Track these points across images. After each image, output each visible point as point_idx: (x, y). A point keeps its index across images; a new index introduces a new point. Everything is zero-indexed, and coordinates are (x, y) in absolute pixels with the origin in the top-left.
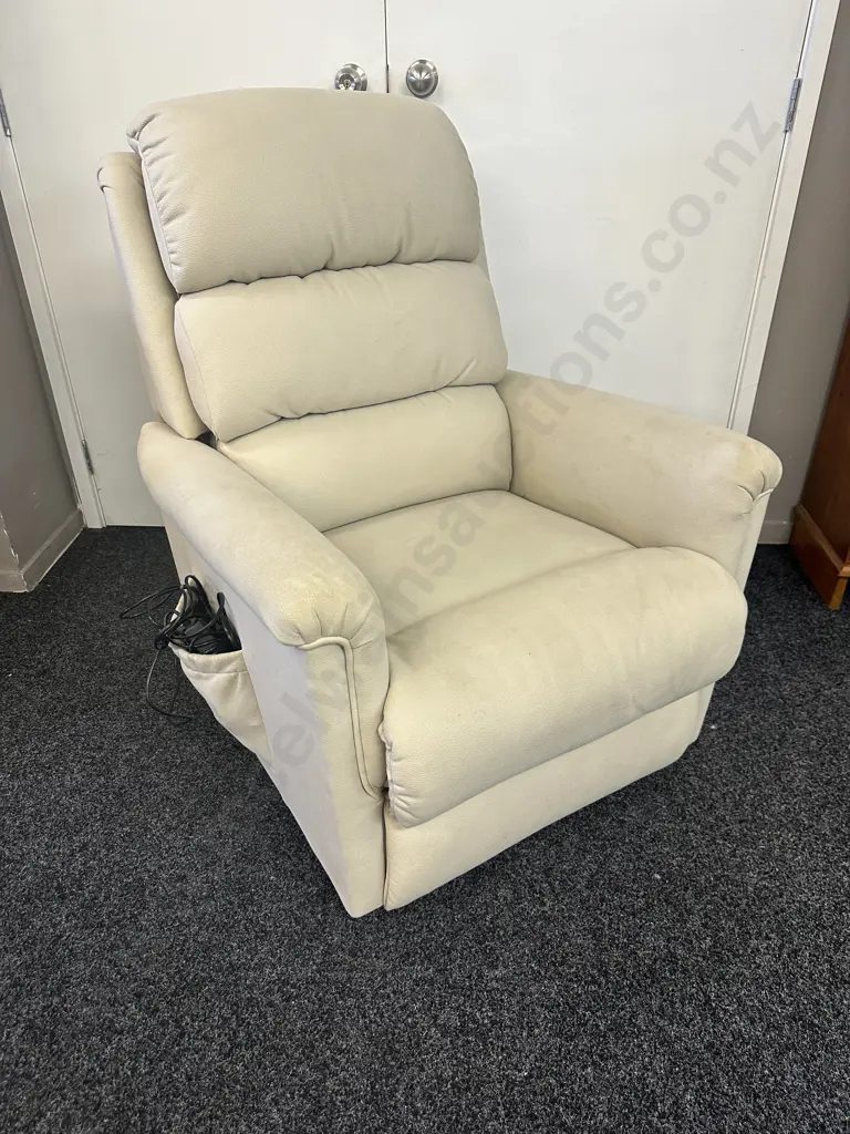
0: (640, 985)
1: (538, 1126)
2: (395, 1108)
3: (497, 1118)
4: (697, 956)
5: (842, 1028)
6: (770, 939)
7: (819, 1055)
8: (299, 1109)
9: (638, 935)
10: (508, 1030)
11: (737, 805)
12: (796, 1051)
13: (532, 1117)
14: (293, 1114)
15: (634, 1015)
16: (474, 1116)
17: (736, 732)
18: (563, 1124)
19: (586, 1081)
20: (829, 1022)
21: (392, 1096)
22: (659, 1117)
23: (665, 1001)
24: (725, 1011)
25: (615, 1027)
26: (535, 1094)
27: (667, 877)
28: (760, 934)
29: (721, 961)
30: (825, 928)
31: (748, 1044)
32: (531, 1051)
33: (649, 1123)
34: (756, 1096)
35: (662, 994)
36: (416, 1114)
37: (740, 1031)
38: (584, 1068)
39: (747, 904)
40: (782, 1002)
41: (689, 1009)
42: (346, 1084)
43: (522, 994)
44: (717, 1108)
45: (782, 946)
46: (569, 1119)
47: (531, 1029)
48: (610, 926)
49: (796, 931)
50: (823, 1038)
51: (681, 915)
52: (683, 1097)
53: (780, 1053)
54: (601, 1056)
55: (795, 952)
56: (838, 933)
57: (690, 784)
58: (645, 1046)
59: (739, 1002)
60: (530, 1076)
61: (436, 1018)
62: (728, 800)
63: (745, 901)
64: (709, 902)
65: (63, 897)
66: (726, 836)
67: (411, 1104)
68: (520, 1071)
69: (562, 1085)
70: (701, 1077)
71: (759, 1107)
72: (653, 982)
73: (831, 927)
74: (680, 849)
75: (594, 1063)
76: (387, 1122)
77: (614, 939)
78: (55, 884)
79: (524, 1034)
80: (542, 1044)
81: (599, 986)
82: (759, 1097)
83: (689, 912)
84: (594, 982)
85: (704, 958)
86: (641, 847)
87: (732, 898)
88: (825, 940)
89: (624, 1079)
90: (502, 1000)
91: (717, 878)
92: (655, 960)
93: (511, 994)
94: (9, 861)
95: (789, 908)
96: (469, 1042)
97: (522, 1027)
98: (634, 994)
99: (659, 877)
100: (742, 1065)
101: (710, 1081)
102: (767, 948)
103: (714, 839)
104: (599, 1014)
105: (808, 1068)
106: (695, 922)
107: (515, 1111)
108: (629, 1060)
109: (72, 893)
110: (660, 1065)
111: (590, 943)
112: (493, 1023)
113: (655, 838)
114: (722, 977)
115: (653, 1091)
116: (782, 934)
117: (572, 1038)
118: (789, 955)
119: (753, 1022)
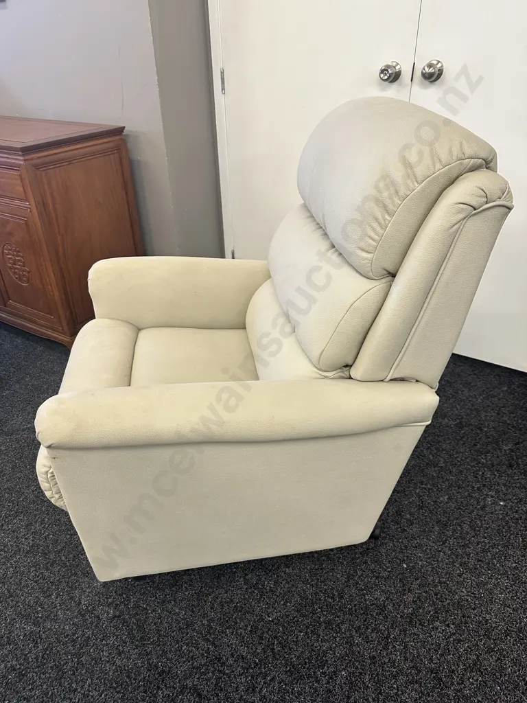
0: (356, 611)
1: (261, 643)
2: (205, 601)
3: (245, 630)
4: (398, 614)
5: (458, 691)
6: (449, 627)
7: (432, 696)
8: (168, 580)
9: (372, 588)
10: (275, 597)
11: (483, 551)
12: (421, 686)
13: (261, 638)
14: (164, 581)
15: (342, 623)
16: (236, 623)
17: (517, 512)
18: (273, 649)
19: (297, 638)
20: (453, 684)
21: (207, 595)
22: (322, 673)
23: (364, 625)
24: (394, 647)
25: (329, 623)
26: (269, 630)
27: (411, 569)
28: (445, 622)
29: (410, 623)
30: (490, 639)
31: (395, 668)
32: (280, 611)
33: (315, 672)
34: (380, 693)
35: (364, 621)
36: (211, 608)
37: (395, 660)
38: (300, 632)
39: (449, 604)
40: (431, 659)
41: (374, 635)
42: (191, 581)
43: (293, 585)
44: (355, 686)
45: (454, 634)
46: (277, 649)
47: (287, 602)
48: (360, 577)
49: (468, 630)
50: (442, 689)
51: (404, 590)
52: (341, 672)
53: (410, 682)
54: (312, 632)
55: (459, 641)
56: (496, 645)
57: (462, 528)
58: (338, 639)
59: (406, 647)
60: (272, 621)
61: (246, 575)
62: (480, 546)
63: (448, 601)
64: (426, 592)
66: (463, 564)
67: (213, 604)
68: (269, 617)
69: (284, 633)
70: (357, 668)
71: (378, 699)
72: (364, 613)
73: (494, 640)
74: (429, 558)
75: (306, 633)
76: (198, 605)
77: (357, 583)
79: (282, 603)
80: (287, 611)
81: (334, 602)
82: (381, 695)
83: (410, 591)
84: (332, 598)
85: (401, 616)
86: (406, 547)
87: (442, 596)
88: (484, 644)
89: (316, 647)
90: (281, 583)
91: (440, 582)
92: (373, 604)
93: (288, 583)
95: (474, 617)
96: (254, 592)
97: (283, 599)
98: (350, 614)
99: (405, 566)
100: (383, 675)
101: (361, 674)
102: (443, 630)
103: (453, 562)
104: (325, 613)
105: (420, 698)
106: (409, 598)
107: (255, 632)
108: (325, 641)
110: (340, 651)
111: (344, 579)
112: (271, 590)
113: (419, 546)
114: (405, 630)
115: (326, 660)
116: (458, 627)
117: (304, 616)
118: (454, 640)
119: (406, 659)
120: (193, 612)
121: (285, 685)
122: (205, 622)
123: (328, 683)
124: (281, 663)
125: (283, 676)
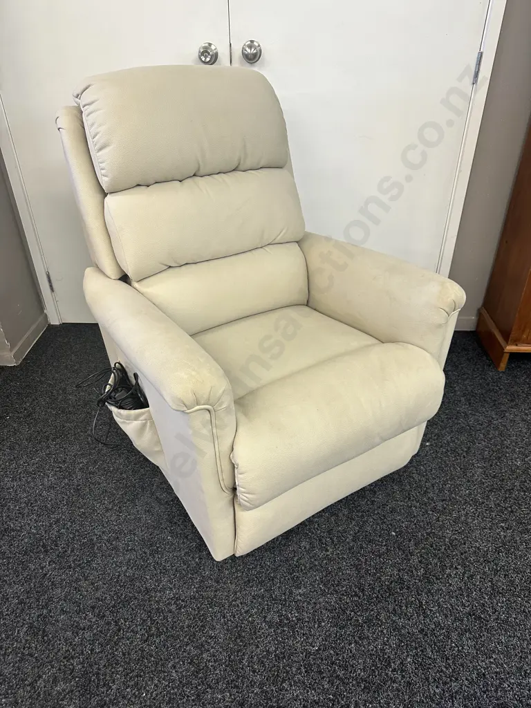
0: (382, 597)
1: (324, 677)
2: (242, 669)
3: (300, 674)
4: (415, 579)
5: (497, 619)
6: (457, 569)
7: (483, 635)
8: (187, 670)
9: (382, 568)
10: (306, 624)
11: (441, 490)
12: (470, 633)
13: (320, 672)
14: (184, 673)
15: (379, 614)
16: (287, 672)
17: (441, 446)
18: (338, 676)
19: (351, 652)
20: (490, 616)
21: (241, 662)
22: (392, 671)
23: (396, 605)
24: (431, 610)
25: (368, 621)
26: (322, 660)
27: (400, 534)
28: (452, 566)
29: (429, 582)
30: (489, 562)
31: (443, 629)
32: (320, 635)
33: (387, 674)
34: (447, 659)
35: (395, 602)
36: (254, 672)
37: (439, 622)
38: (350, 644)
39: (445, 549)
40: (463, 605)
41: (410, 610)
42: (214, 656)
43: (315, 603)
44: (425, 666)
45: (464, 573)
46: (341, 673)
47: (320, 623)
48: (365, 563)
49: (472, 564)
50: (486, 625)
51: (407, 556)
52: (406, 659)
53: (462, 634)
54: (360, 638)
55: (472, 576)
56: (497, 565)
57: (414, 478)
58: (385, 631)
59: (439, 605)
60: (319, 649)
61: (265, 617)
62: (435, 488)
63: (443, 547)
64: (423, 548)
65: (46, 551)
66: (434, 509)
67: (253, 668)
68: (313, 647)
69: (337, 654)
70: (416, 648)
71: (449, 664)
72: (390, 595)
73: (493, 561)
74: (407, 517)
75: (356, 642)
77: (367, 570)
78: (41, 544)
79: (316, 626)
80: (326, 631)
81: (359, 597)
82: (449, 659)
83: (412, 554)
84: (356, 595)
85: (419, 580)
86: (384, 516)
87: (436, 546)
88: (489, 569)
89: (372, 650)
90: (303, 607)
91: (428, 534)
92: (392, 582)
93: (309, 603)
94: (13, 530)
95: (469, 551)
96: (284, 631)
97: (315, 622)
98: (379, 602)
99: (394, 534)
100: (439, 641)
101: (422, 651)
102: (455, 574)
103: (427, 511)
104: (358, 614)
105: (477, 642)
106: (415, 560)
107: (311, 669)
108: (375, 640)
109: (52, 549)
110: (393, 642)
111: (354, 573)
112: (298, 620)
113: (393, 511)
114: (429, 591)
115: (389, 657)
116: (464, 566)
117: (343, 628)
118: (468, 578)
119: (446, 616)
120: (236, 687)
121: (370, 703)
122: (257, 690)
123: (403, 677)
124: (353, 685)
125: (364, 697)
